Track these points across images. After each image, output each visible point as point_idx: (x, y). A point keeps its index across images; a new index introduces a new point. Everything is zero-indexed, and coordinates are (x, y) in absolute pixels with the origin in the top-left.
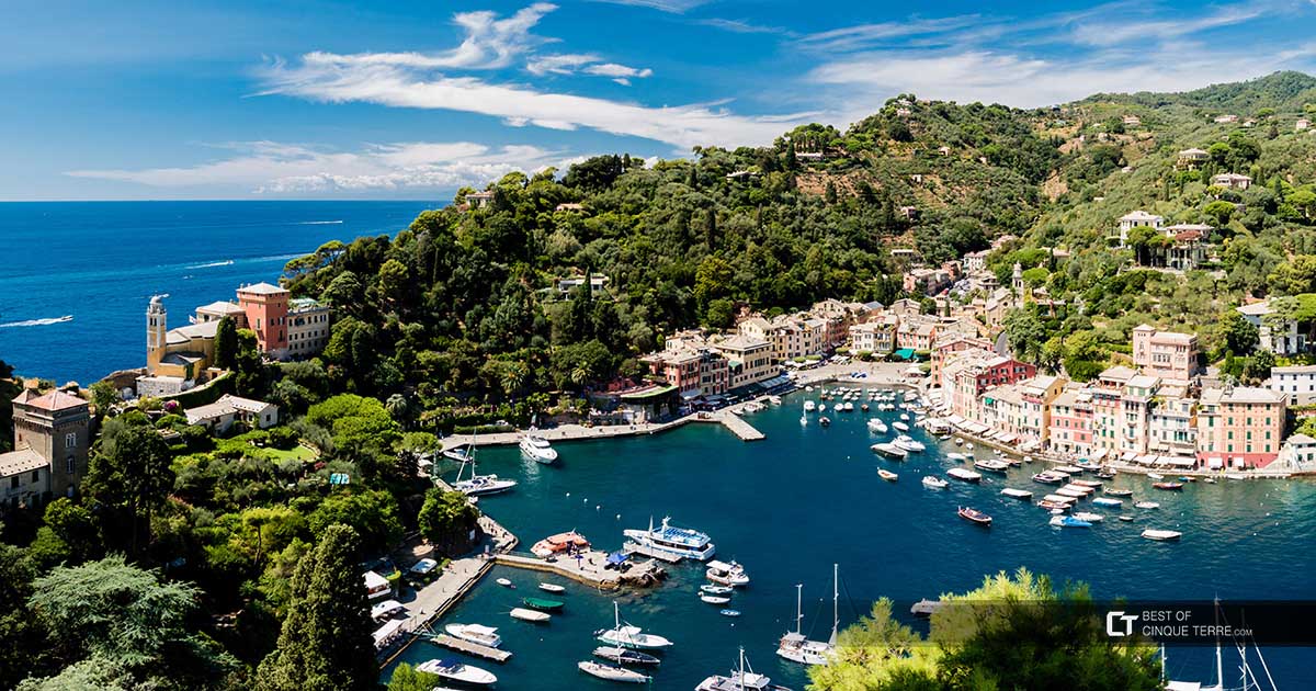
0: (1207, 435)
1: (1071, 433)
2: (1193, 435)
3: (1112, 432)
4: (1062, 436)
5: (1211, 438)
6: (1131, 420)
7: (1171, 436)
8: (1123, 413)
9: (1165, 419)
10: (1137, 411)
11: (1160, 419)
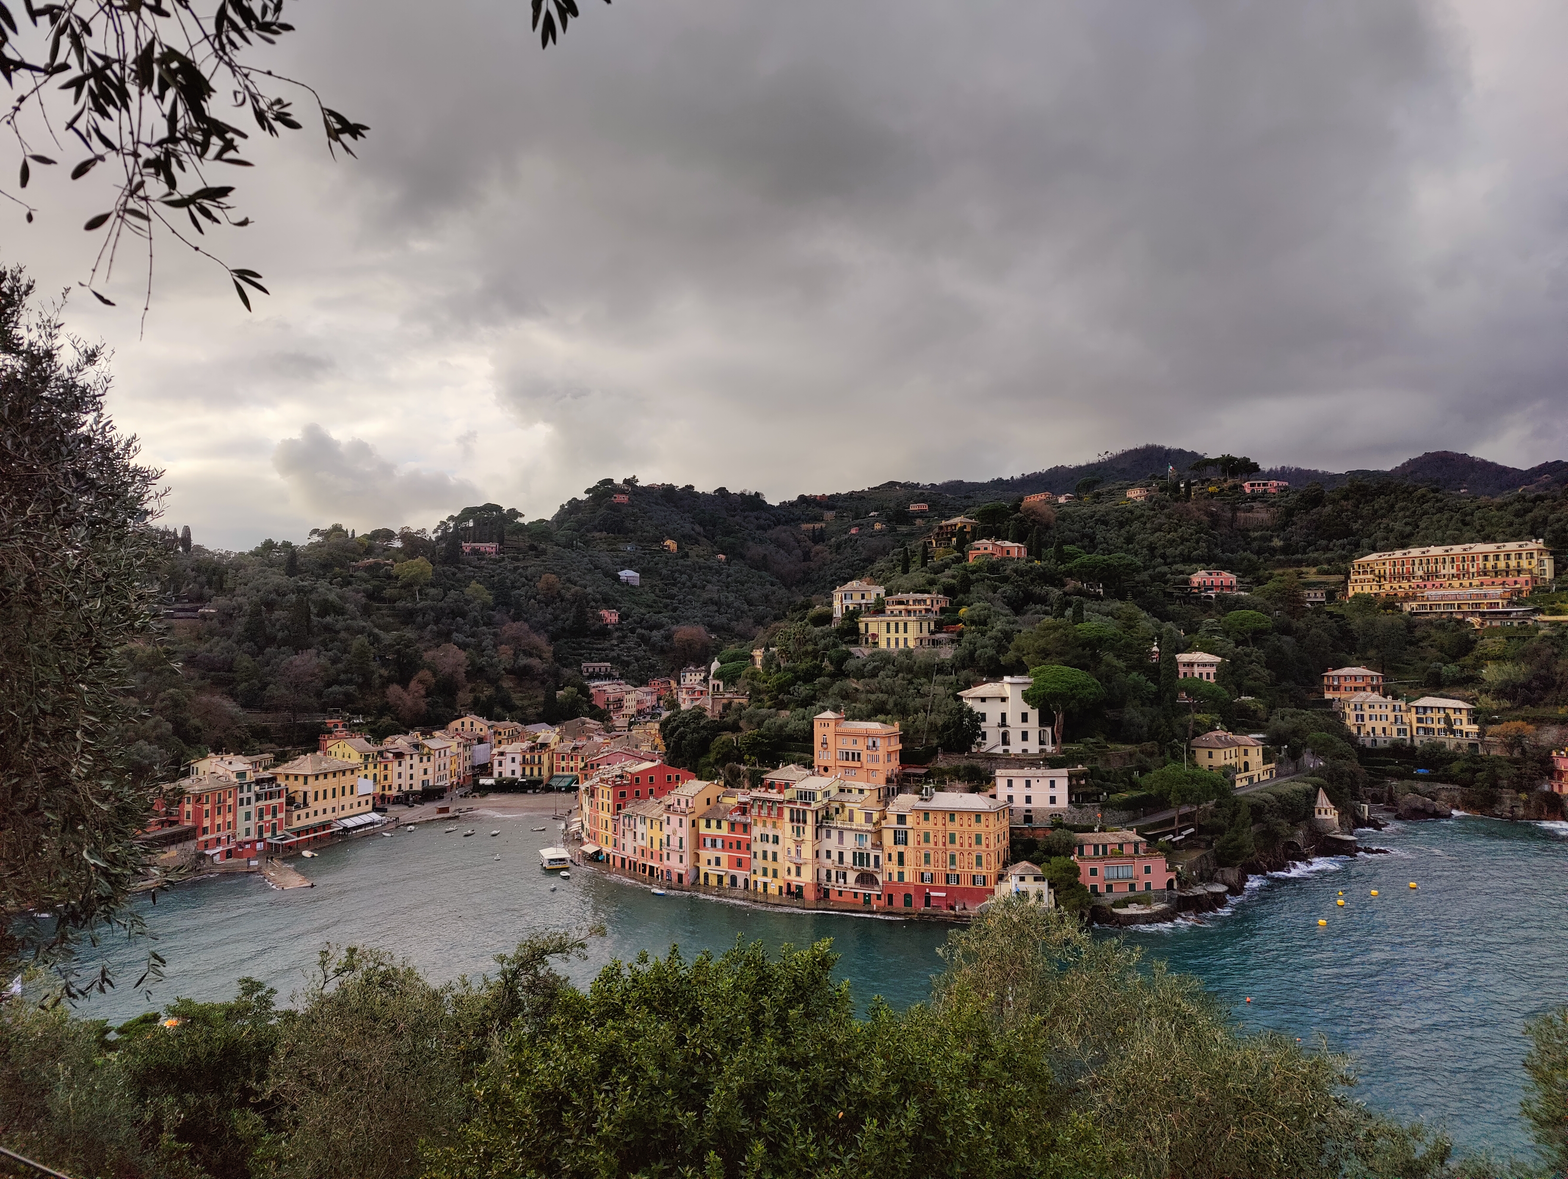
0: (895, 857)
1: (724, 856)
2: (877, 858)
3: (775, 855)
4: (713, 862)
5: (901, 861)
6: (798, 835)
7: (848, 858)
8: (788, 826)
9: (841, 834)
10: (805, 822)
11: (834, 834)
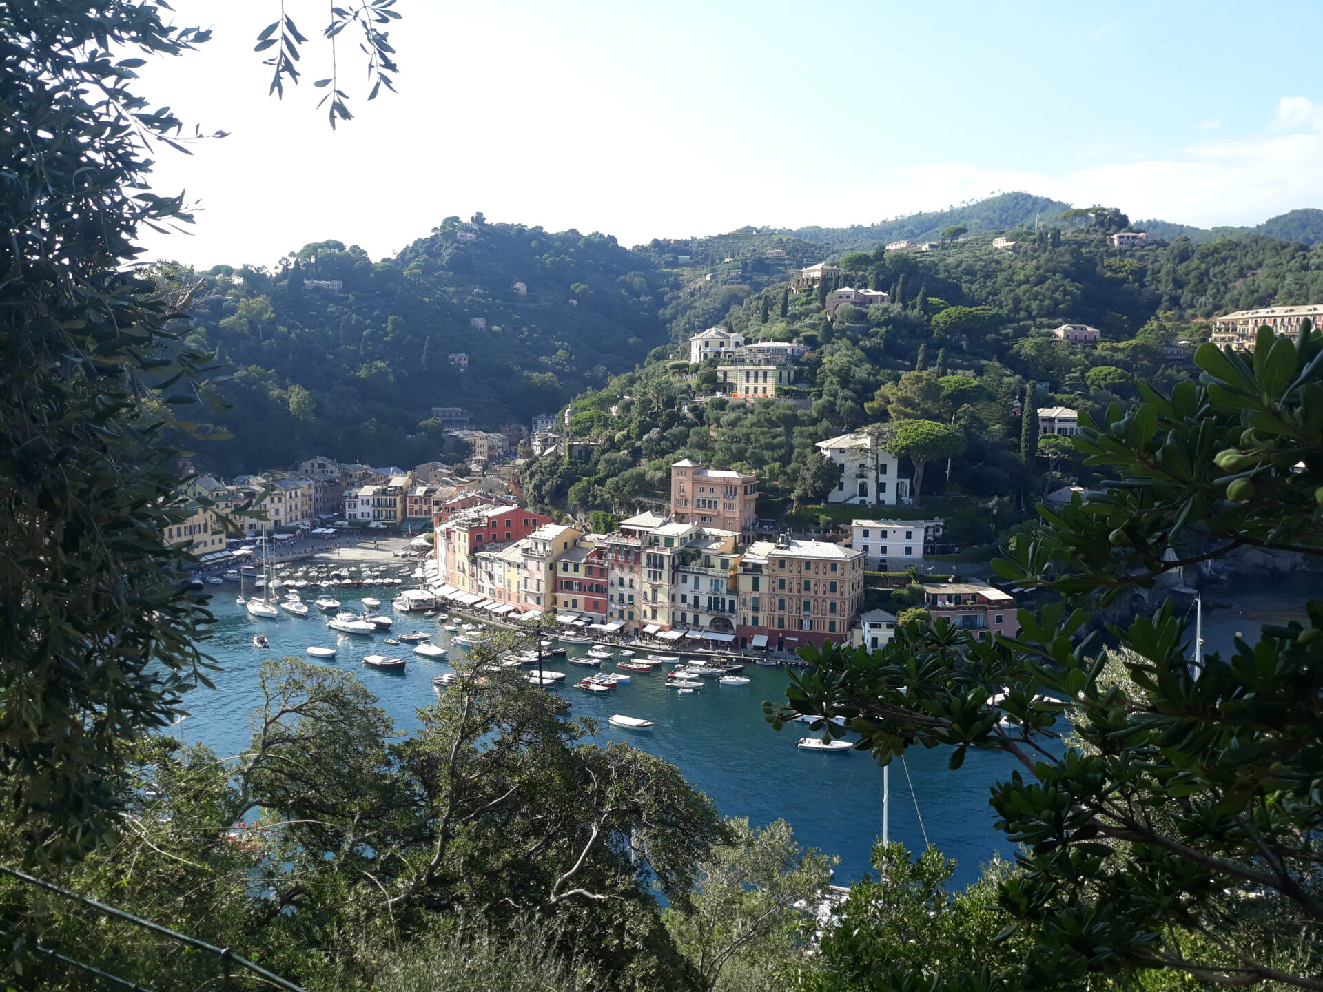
0: (750, 603)
1: (581, 598)
2: (732, 603)
3: (631, 598)
4: (570, 604)
5: (756, 609)
6: (655, 580)
7: (704, 602)
8: (645, 571)
9: (697, 580)
10: (662, 567)
11: (691, 579)
